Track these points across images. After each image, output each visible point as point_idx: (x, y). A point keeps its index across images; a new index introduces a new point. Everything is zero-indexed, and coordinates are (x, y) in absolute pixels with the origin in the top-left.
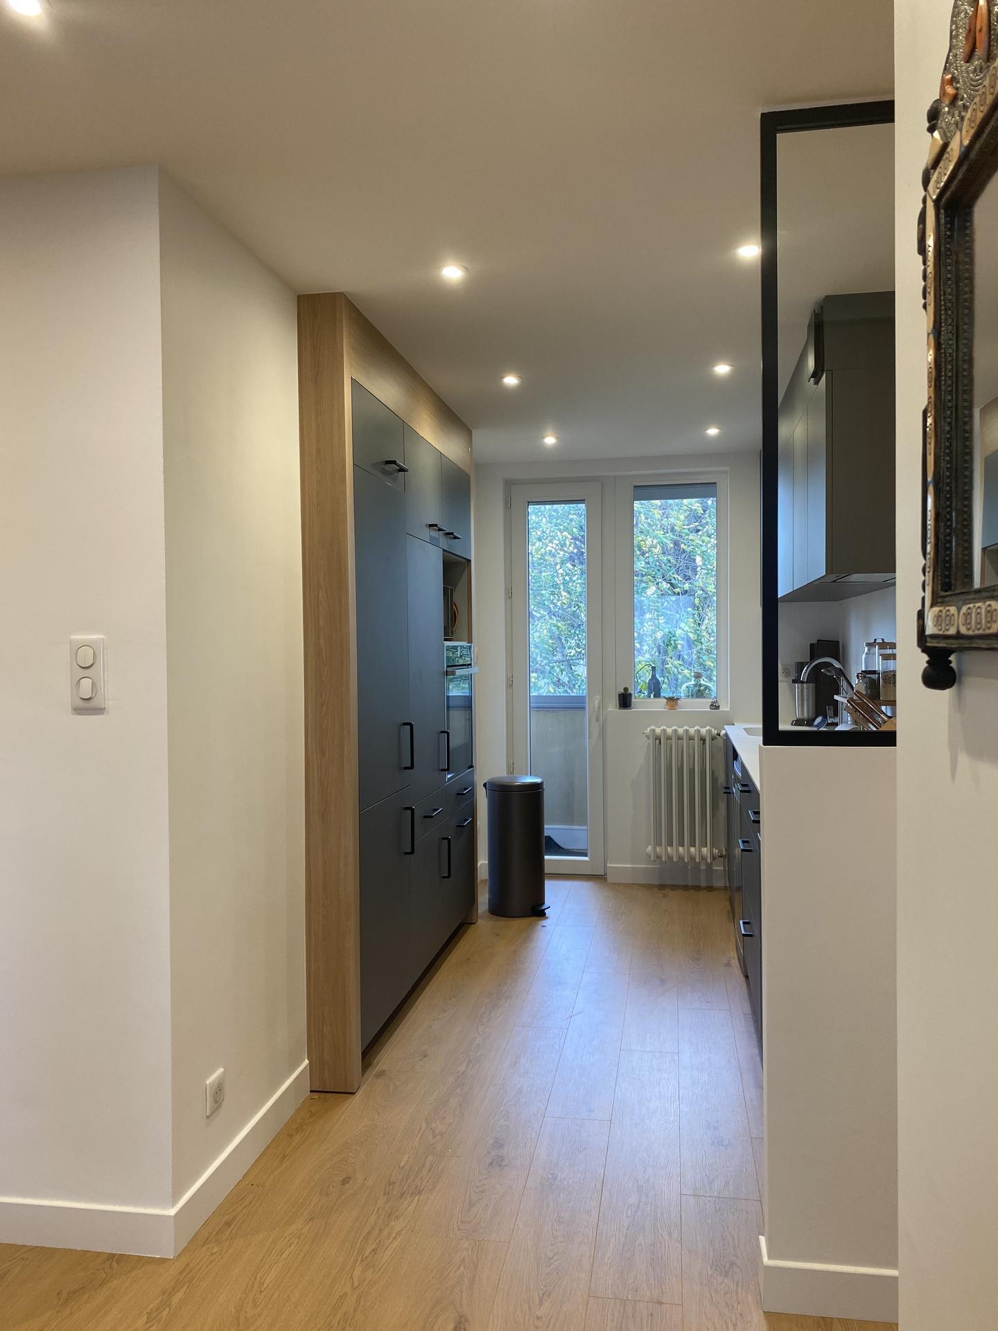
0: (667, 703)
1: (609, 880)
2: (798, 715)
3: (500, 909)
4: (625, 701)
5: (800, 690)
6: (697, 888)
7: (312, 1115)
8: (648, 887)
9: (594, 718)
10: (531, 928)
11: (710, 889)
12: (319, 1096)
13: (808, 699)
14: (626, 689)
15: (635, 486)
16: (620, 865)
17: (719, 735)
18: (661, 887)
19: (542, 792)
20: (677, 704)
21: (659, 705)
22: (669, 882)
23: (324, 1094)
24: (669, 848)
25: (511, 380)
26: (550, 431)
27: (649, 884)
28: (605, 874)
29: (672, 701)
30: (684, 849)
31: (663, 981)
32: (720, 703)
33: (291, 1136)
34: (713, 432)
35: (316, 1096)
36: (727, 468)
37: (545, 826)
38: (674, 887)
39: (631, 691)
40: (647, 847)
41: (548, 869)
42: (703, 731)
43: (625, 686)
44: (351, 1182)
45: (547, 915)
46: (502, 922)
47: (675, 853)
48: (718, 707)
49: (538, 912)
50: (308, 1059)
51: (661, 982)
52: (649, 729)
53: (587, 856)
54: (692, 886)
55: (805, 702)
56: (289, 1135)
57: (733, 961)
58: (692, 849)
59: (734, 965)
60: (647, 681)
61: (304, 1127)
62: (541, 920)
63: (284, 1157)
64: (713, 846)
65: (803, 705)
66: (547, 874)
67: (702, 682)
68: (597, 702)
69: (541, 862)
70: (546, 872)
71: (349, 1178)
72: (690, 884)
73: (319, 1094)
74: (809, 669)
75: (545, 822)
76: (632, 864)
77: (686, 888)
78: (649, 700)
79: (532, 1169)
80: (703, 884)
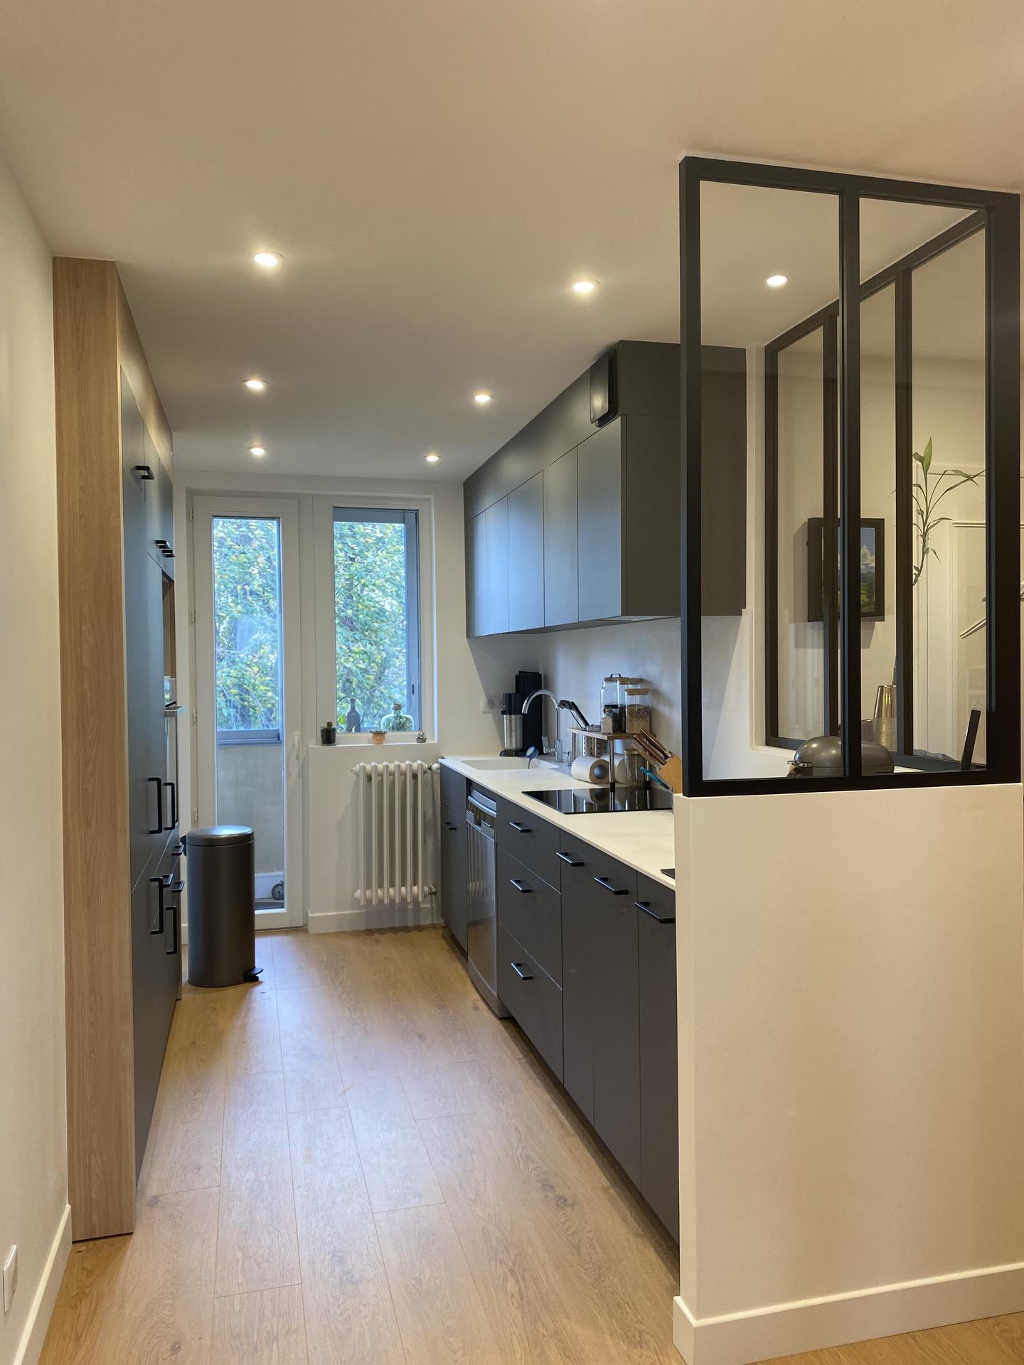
0: (374, 738)
1: (312, 929)
2: (507, 746)
3: (206, 978)
4: (328, 736)
5: (508, 721)
6: (406, 929)
7: (90, 1273)
8: (355, 934)
9: (294, 756)
10: (244, 997)
11: (419, 928)
12: (87, 1247)
13: (516, 731)
14: (330, 724)
15: (335, 507)
16: (324, 913)
17: (430, 769)
18: (369, 932)
19: (252, 844)
20: (383, 738)
21: (363, 740)
22: (375, 927)
23: (93, 1242)
24: (379, 891)
25: (255, 385)
26: (257, 442)
27: (354, 931)
28: (306, 925)
29: (379, 734)
30: (395, 890)
31: (422, 1037)
32: (426, 736)
33: (74, 1307)
34: (432, 459)
35: (82, 1247)
36: (432, 496)
37: (256, 875)
38: (382, 931)
39: (334, 726)
40: (355, 892)
41: (258, 925)
42: (415, 765)
43: (328, 721)
44: (182, 1347)
45: (260, 980)
46: (214, 994)
47: (386, 895)
48: (424, 740)
49: (250, 978)
50: (70, 1203)
51: (420, 1037)
52: (358, 766)
53: (283, 907)
54: (399, 927)
55: (513, 733)
56: (72, 1306)
57: (478, 1003)
58: (403, 889)
59: (481, 1007)
60: (346, 714)
61: (87, 1291)
62: (256, 985)
63: (78, 1339)
64: (424, 884)
65: (511, 736)
66: (257, 930)
67: (401, 714)
68: (296, 738)
69: (250, 918)
70: (256, 928)
71: (176, 1343)
72: (397, 926)
73: (86, 1243)
74: (529, 702)
75: (255, 871)
76: (336, 911)
77: (394, 930)
78: (350, 735)
79: (389, 1278)
80: (410, 924)
